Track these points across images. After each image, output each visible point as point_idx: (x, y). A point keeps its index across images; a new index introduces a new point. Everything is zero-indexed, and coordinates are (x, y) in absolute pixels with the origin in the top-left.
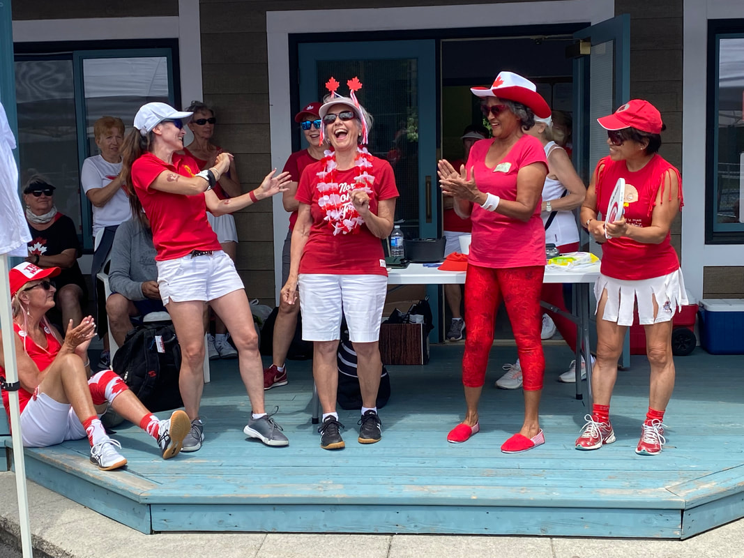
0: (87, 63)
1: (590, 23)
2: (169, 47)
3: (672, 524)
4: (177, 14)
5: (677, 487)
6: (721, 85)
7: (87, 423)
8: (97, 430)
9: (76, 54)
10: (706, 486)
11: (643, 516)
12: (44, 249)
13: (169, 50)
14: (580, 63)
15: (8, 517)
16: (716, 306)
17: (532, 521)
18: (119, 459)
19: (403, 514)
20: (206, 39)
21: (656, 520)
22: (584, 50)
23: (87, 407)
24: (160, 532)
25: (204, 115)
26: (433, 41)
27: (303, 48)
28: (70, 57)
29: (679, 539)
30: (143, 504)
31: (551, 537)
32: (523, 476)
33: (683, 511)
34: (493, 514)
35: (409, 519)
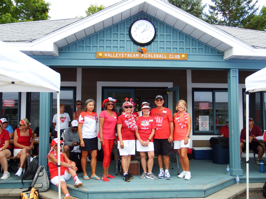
1: (168, 87)
2: (74, 89)
3: (203, 194)
4: (76, 81)
5: (203, 186)
6: (195, 101)
10: (208, 186)
11: (196, 193)
15: (50, 198)
16: (196, 149)
17: (174, 195)
20: (83, 87)
21: (199, 193)
22: (168, 93)
25: (79, 103)
26: (134, 89)
27: (105, 90)
29: (204, 197)
30: (86, 193)
31: (178, 198)
32: (169, 185)
33: (205, 191)
34: (165, 193)
35: (147, 195)
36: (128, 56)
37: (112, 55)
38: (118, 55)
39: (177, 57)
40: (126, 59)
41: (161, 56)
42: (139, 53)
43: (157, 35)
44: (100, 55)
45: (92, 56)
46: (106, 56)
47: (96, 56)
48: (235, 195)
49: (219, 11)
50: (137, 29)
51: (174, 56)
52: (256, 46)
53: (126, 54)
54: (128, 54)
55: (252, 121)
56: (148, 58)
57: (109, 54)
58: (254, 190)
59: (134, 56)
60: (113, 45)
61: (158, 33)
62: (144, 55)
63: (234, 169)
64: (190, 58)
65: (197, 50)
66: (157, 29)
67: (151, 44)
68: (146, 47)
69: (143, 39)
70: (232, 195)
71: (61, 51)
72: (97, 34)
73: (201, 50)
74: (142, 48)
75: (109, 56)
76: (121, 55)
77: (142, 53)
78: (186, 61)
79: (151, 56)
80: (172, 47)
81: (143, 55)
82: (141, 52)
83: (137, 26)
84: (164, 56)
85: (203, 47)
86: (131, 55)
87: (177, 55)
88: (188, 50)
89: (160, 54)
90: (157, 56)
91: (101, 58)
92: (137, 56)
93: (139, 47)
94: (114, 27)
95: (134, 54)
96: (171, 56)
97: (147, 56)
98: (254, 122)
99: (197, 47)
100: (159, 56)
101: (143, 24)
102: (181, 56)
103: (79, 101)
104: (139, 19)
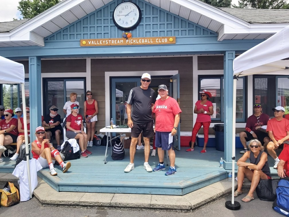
0: (67, 82)
1: (173, 75)
2: (84, 79)
3: (180, 192)
5: (182, 182)
6: (201, 88)
7: (50, 164)
8: (52, 166)
9: (64, 80)
10: (189, 182)
11: (173, 190)
12: (53, 122)
13: (84, 80)
14: (171, 84)
16: (200, 136)
17: (147, 191)
18: (55, 173)
19: (118, 188)
20: (92, 77)
21: (176, 191)
22: (171, 81)
23: (50, 160)
24: (61, 191)
27: (113, 80)
28: (63, 81)
29: (182, 195)
30: (58, 185)
31: (152, 194)
33: (182, 189)
34: (138, 189)
35: (119, 190)
36: (112, 42)
37: (96, 42)
38: (102, 42)
39: (165, 41)
40: (111, 45)
41: (147, 40)
42: (123, 39)
43: (143, 18)
44: (84, 42)
45: (76, 45)
46: (90, 43)
47: (80, 45)
48: (220, 193)
49: (248, 2)
50: (121, 12)
51: (161, 40)
52: (254, 22)
53: (110, 41)
54: (112, 41)
55: (260, 108)
56: (133, 43)
57: (93, 41)
58: (247, 187)
59: (118, 42)
60: (97, 31)
61: (144, 16)
62: (129, 41)
63: (228, 163)
64: (180, 41)
65: (187, 32)
66: (143, 11)
67: (136, 28)
68: (131, 32)
69: (127, 23)
70: (215, 194)
71: (47, 41)
72: (81, 21)
73: (191, 32)
74: (127, 33)
75: (93, 44)
76: (105, 42)
77: (127, 39)
78: (174, 44)
79: (136, 41)
80: (159, 30)
81: (127, 41)
82: (125, 38)
83: (121, 10)
84: (150, 41)
85: (194, 29)
86: (115, 42)
87: (164, 39)
88: (177, 32)
89: (146, 38)
90: (142, 41)
91: (84, 46)
92: (122, 42)
93: (124, 32)
94: (97, 12)
95: (119, 40)
96: (158, 40)
97: (133, 41)
98: (262, 109)
99: (187, 29)
100: (145, 41)
101: (126, 7)
102: (168, 40)
103: (88, 92)
104: (123, 1)
